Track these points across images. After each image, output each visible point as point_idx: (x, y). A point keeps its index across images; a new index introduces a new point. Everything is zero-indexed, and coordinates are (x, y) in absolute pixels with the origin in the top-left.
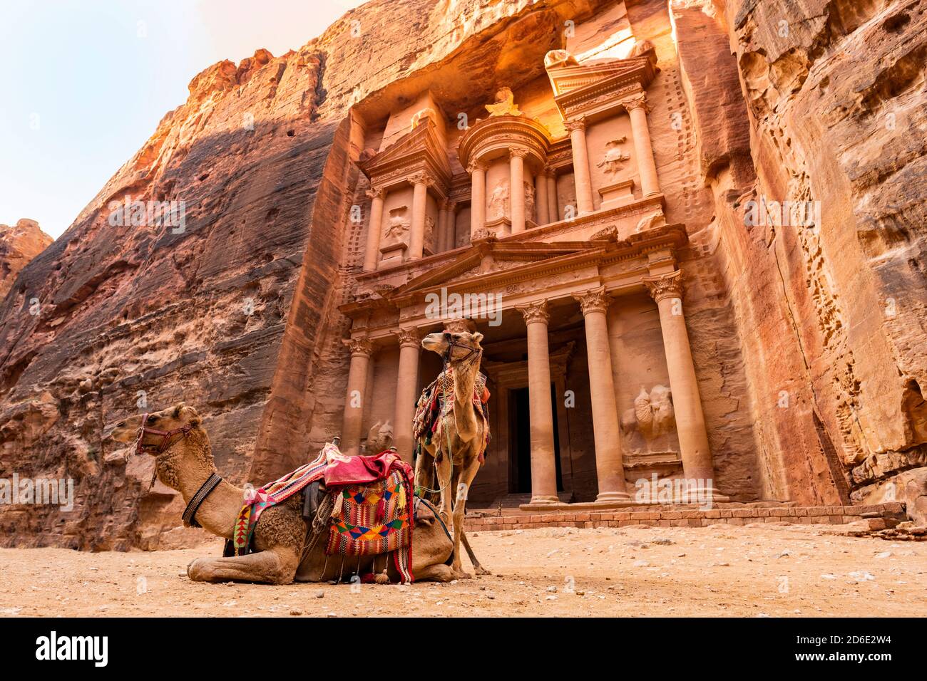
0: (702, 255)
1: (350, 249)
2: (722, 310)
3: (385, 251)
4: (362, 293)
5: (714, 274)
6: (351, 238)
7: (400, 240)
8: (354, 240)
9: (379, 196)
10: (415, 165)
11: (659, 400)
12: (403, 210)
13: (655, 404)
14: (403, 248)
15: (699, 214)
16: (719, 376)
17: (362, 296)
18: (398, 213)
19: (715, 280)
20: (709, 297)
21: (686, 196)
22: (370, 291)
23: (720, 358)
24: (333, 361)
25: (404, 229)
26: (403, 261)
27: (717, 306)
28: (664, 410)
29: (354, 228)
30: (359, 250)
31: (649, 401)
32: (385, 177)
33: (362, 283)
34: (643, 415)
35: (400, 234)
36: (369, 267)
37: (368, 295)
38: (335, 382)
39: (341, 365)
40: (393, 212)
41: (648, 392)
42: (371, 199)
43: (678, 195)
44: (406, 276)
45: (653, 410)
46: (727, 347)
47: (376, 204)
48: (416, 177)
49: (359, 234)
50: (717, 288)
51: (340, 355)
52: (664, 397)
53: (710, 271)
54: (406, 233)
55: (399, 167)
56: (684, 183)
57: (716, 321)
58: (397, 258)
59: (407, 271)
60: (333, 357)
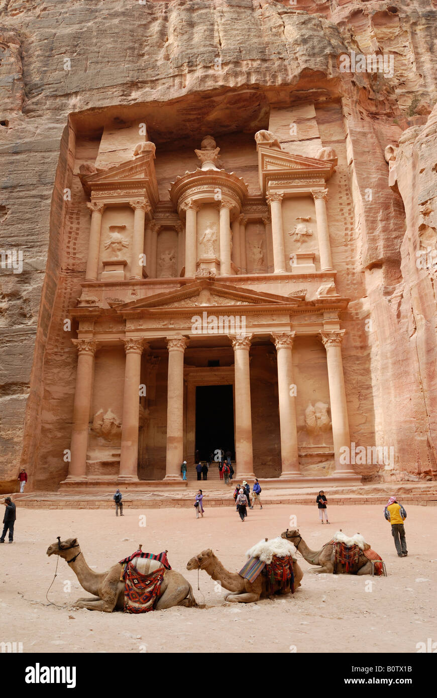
0: (354, 319)
1: (68, 253)
2: (362, 357)
3: (106, 264)
4: (88, 299)
5: (360, 333)
6: (69, 242)
7: (120, 257)
8: (71, 245)
9: (100, 210)
10: (136, 191)
11: (321, 412)
12: (122, 228)
13: (318, 415)
14: (124, 264)
15: (355, 289)
16: (357, 400)
17: (88, 302)
18: (117, 230)
19: (360, 337)
20: (356, 348)
21: (348, 274)
22: (96, 299)
23: (358, 388)
24: (56, 354)
25: (123, 246)
26: (125, 276)
27: (360, 355)
28: (324, 419)
29: (70, 233)
30: (77, 256)
31: (314, 413)
32: (105, 193)
33: (86, 289)
34: (311, 422)
35: (120, 250)
36: (91, 275)
37: (93, 302)
38: (59, 372)
39: (64, 358)
40: (113, 228)
41: (313, 405)
42: (92, 211)
43: (343, 272)
44: (131, 292)
45: (317, 418)
46: (364, 383)
47: (96, 216)
48: (138, 203)
49: (76, 239)
50: (361, 342)
51: (62, 349)
52: (324, 411)
53: (358, 330)
54: (125, 250)
55: (120, 189)
56: (347, 264)
57: (358, 364)
58: (118, 273)
59: (130, 287)
60: (56, 350)
